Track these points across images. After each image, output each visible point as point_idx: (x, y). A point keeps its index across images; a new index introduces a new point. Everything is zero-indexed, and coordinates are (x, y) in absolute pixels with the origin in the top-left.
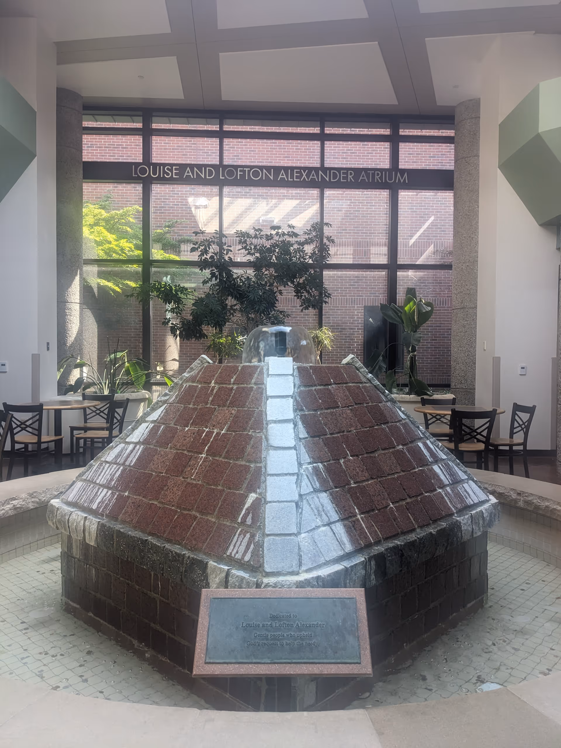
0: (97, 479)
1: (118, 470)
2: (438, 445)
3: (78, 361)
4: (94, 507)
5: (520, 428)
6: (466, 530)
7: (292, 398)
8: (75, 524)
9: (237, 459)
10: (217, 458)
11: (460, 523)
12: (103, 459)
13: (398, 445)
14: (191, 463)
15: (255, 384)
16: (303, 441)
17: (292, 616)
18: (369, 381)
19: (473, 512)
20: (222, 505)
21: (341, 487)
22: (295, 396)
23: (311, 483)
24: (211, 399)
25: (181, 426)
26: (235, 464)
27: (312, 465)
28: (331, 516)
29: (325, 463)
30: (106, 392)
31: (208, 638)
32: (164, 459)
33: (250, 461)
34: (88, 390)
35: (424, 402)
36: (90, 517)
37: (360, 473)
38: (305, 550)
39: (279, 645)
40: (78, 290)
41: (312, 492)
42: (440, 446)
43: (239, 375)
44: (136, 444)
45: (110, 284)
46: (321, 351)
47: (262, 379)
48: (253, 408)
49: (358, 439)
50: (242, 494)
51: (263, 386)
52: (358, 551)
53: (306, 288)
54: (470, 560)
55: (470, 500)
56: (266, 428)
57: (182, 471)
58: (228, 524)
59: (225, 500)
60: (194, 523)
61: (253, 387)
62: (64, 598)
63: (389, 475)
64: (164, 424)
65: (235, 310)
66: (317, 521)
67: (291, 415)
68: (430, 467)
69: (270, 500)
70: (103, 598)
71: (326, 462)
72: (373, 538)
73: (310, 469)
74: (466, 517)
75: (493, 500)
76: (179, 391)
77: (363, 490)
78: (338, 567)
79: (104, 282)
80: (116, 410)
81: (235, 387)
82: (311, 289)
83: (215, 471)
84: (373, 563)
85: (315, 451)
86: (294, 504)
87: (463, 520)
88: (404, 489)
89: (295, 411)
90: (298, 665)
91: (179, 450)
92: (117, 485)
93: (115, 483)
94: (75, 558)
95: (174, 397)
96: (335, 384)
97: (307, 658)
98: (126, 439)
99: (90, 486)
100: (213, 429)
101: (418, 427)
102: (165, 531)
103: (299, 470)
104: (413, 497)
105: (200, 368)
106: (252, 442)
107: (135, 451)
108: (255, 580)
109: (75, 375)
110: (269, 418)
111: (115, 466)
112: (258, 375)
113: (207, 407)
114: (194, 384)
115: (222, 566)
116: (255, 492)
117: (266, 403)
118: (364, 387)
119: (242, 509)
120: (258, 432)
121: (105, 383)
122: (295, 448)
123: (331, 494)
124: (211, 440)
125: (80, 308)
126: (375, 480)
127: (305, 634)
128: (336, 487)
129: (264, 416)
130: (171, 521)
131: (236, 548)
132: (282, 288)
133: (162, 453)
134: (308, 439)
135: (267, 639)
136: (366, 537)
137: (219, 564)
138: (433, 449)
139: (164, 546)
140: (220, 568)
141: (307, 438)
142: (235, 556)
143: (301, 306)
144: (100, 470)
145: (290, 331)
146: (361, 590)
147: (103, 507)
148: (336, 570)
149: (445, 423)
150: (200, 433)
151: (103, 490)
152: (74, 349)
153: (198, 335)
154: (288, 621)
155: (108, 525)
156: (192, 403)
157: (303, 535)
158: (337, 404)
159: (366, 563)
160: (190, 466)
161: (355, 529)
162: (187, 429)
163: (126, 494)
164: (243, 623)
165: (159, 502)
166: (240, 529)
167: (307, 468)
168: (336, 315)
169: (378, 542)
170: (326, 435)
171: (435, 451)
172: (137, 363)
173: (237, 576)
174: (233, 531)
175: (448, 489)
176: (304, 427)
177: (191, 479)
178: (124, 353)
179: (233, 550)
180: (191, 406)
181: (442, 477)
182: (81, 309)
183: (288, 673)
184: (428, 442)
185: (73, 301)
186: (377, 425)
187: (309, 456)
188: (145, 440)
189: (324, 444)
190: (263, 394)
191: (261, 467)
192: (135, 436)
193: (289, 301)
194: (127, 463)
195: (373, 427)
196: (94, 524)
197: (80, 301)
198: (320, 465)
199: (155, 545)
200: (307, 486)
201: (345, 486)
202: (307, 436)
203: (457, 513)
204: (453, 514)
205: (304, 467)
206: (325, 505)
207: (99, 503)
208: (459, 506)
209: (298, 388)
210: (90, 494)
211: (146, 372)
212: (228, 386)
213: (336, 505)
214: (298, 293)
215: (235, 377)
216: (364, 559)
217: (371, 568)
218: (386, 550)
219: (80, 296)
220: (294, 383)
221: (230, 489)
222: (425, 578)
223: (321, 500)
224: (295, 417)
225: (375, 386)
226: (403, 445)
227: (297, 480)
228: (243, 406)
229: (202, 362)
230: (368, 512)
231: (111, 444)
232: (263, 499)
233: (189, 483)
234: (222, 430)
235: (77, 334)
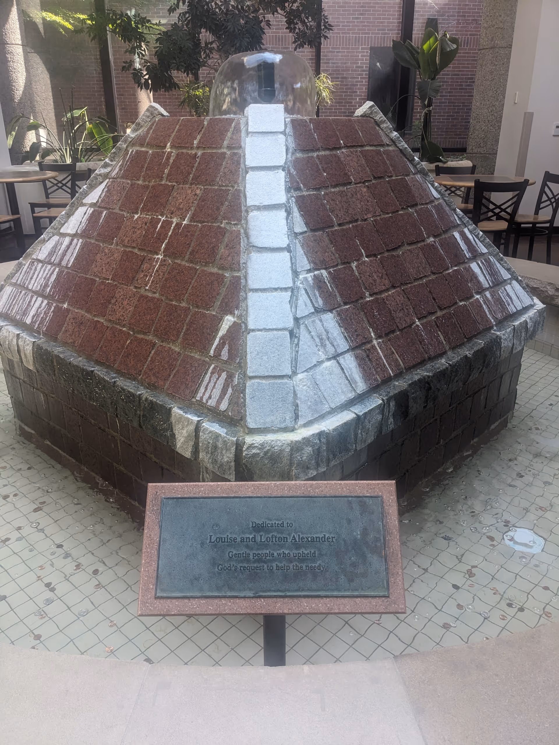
0: (29, 284)
1: (53, 273)
2: (479, 234)
3: (32, 121)
4: (28, 321)
5: (549, 203)
6: (505, 347)
7: (283, 170)
8: (7, 343)
9: (207, 264)
10: (178, 261)
11: (500, 338)
12: (34, 257)
13: (428, 238)
14: (145, 266)
15: (229, 148)
16: (300, 237)
17: (285, 525)
18: (393, 141)
19: (517, 323)
20: (188, 330)
21: (353, 302)
22: (288, 167)
23: (311, 300)
24: (166, 171)
25: (128, 213)
26: (203, 271)
27: (312, 274)
28: (338, 345)
29: (331, 270)
30: (69, 161)
31: (158, 561)
32: (109, 260)
33: (222, 268)
34: (48, 158)
35: (439, 171)
36: (24, 335)
37: (378, 281)
38: (302, 397)
39: (266, 570)
40: (18, 26)
41: (313, 313)
42: (480, 236)
43: (204, 134)
44: (74, 236)
45: (58, 19)
46: (318, 107)
47: (239, 141)
48: (226, 186)
49: (377, 231)
50: (214, 315)
51: (240, 151)
52: (374, 389)
53: (300, 16)
54: (501, 378)
55: (513, 306)
56: (246, 219)
57: (133, 278)
58: (197, 356)
59: (191, 323)
60: (153, 352)
61: (225, 153)
62: (16, 420)
63: (416, 280)
64: (106, 208)
65: (211, 50)
66: (319, 355)
67: (281, 197)
68: (467, 266)
69: (252, 328)
70: (58, 427)
71: (333, 267)
72: (392, 370)
73: (310, 279)
74: (508, 330)
75: (539, 305)
76: (124, 159)
77: (380, 304)
78: (347, 416)
79: (50, 17)
80: (77, 183)
81: (200, 153)
82: (307, 18)
83: (177, 281)
84: (393, 404)
85: (316, 252)
86: (287, 333)
87: (504, 335)
88: (434, 299)
89: (288, 190)
90: (295, 600)
91: (127, 247)
92: (53, 293)
93: (50, 291)
94: (19, 379)
95: (117, 170)
96: (347, 147)
97: (309, 590)
98: (60, 229)
99: (21, 292)
100: (171, 218)
101: (455, 210)
102: (115, 360)
103: (294, 282)
104: (445, 308)
105: (150, 123)
106: (226, 240)
107: (72, 247)
108: (235, 439)
109: (31, 137)
110: (250, 202)
111: (49, 266)
112: (233, 133)
113: (161, 185)
114: (143, 149)
115: (189, 416)
116: (232, 313)
117: (244, 178)
118: (387, 153)
119: (215, 337)
120: (235, 224)
121: (66, 149)
122: (288, 249)
123: (339, 314)
124: (170, 234)
125: (24, 52)
126: (398, 289)
127: (306, 552)
128: (345, 304)
129: (243, 200)
130: (123, 347)
131: (209, 390)
132: (269, 17)
133: (106, 251)
134: (307, 234)
135: (248, 561)
136: (384, 369)
137: (186, 413)
138: (472, 240)
139: (115, 382)
140: (188, 419)
141: (306, 232)
142: (207, 402)
143: (294, 42)
144: (32, 272)
145: (280, 61)
146: (391, 485)
147: (38, 322)
148: (345, 421)
149: (459, 196)
150: (154, 222)
151: (37, 298)
152: (24, 106)
153: (167, 85)
154: (278, 533)
155: (45, 346)
156: (142, 178)
157: (300, 376)
158: (349, 178)
159: (384, 405)
160: (143, 271)
161: (370, 360)
162: (136, 216)
163: (65, 306)
164: (211, 536)
165: (106, 320)
166: (213, 366)
167: (306, 279)
168: (336, 59)
169: (399, 375)
170: (333, 226)
171: (473, 242)
172: (100, 123)
173: (211, 432)
174: (205, 366)
175: (488, 294)
176: (302, 216)
177: (146, 290)
178: (84, 110)
179: (204, 394)
180: (140, 182)
181: (481, 278)
182: (26, 53)
183: (281, 611)
184: (466, 230)
185: (14, 42)
186: (403, 208)
187: (308, 260)
188: (84, 231)
189: (331, 240)
190: (240, 164)
191: (239, 278)
192: (71, 226)
193: (279, 41)
194: (64, 263)
195: (398, 211)
196: (28, 345)
197: (22, 42)
198: (324, 273)
199: (103, 379)
200: (306, 305)
201: (357, 301)
202: (306, 229)
203: (496, 325)
204: (491, 328)
205: (301, 277)
206: (331, 331)
207: (34, 316)
208: (499, 316)
209: (293, 154)
210: (23, 303)
211: (112, 135)
212: (190, 152)
213: (346, 329)
214: (290, 25)
215: (199, 137)
216: (381, 402)
217: (389, 412)
218: (410, 385)
219: (21, 35)
220: (286, 145)
221: (197, 307)
222: (450, 406)
223: (325, 324)
224: (288, 200)
225: (401, 150)
226: (435, 237)
227: (291, 297)
228: (212, 183)
229: (152, 114)
230: (387, 335)
231: (42, 236)
232: (243, 325)
233: (142, 296)
234: (184, 220)
235: (25, 87)
